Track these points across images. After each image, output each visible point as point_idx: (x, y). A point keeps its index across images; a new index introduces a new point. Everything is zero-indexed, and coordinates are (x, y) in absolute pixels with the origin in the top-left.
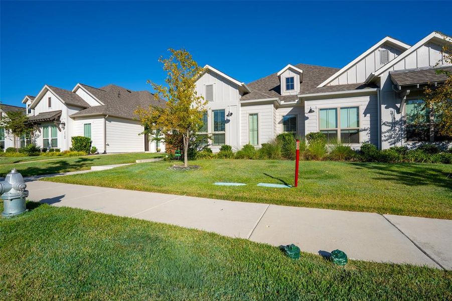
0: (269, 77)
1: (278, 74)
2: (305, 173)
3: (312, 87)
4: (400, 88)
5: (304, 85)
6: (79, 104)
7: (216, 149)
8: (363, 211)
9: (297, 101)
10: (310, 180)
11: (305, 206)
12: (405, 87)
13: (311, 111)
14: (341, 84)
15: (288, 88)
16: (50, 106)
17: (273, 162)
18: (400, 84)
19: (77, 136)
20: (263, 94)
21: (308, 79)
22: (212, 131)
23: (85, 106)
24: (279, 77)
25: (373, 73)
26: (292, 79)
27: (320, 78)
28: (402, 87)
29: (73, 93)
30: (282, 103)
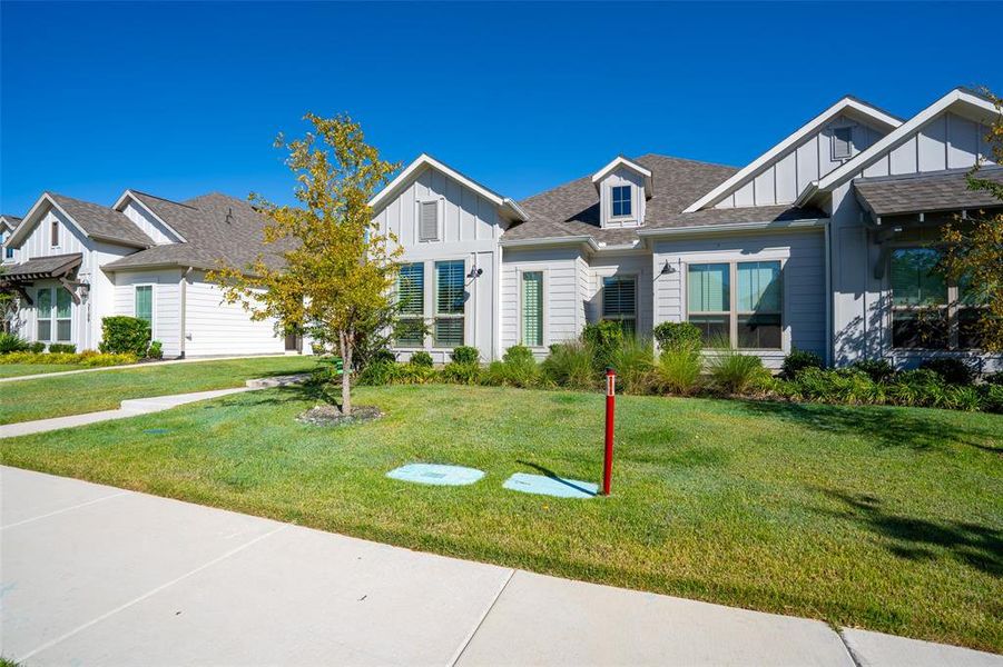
0: (576, 184)
1: (595, 178)
2: (640, 438)
3: (675, 209)
4: (879, 221)
5: (655, 205)
6: (126, 239)
7: (441, 356)
8: (780, 610)
9: (636, 242)
10: (649, 468)
11: (614, 582)
12: (891, 219)
13: (666, 270)
14: (738, 205)
15: (616, 212)
16: (55, 242)
17: (569, 400)
18: (878, 210)
19: (114, 316)
20: (557, 224)
21: (664, 190)
22: (434, 310)
23: (142, 243)
24: (597, 185)
25: (815, 184)
26: (627, 190)
27: (694, 190)
28: (884, 217)
29: (116, 213)
30: (602, 246)
